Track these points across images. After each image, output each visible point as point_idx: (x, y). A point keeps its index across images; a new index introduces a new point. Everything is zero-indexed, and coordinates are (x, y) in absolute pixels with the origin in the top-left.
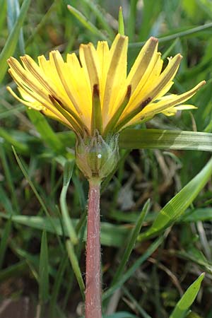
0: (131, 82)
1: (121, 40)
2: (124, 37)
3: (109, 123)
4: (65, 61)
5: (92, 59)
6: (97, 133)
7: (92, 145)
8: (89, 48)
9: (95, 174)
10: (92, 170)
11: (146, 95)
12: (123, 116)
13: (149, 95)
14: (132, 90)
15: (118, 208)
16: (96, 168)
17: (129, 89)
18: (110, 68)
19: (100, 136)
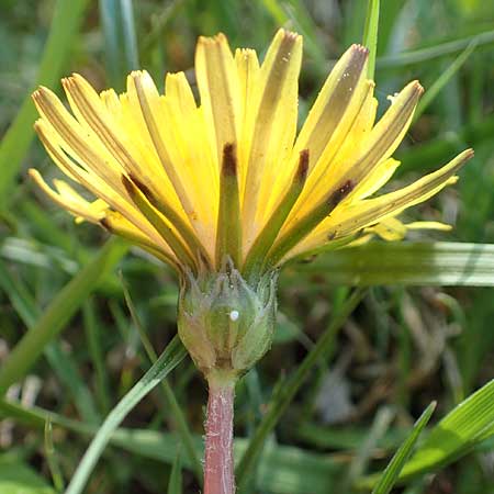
0: (309, 143)
1: (287, 44)
2: (294, 35)
3: (257, 241)
4: (162, 91)
5: (224, 76)
6: (228, 265)
7: (218, 290)
8: (218, 45)
9: (223, 362)
10: (217, 351)
11: (342, 175)
12: (287, 227)
13: (348, 174)
14: (310, 165)
15: (317, 418)
16: (226, 346)
17: (305, 158)
18: (262, 107)
19: (235, 271)
